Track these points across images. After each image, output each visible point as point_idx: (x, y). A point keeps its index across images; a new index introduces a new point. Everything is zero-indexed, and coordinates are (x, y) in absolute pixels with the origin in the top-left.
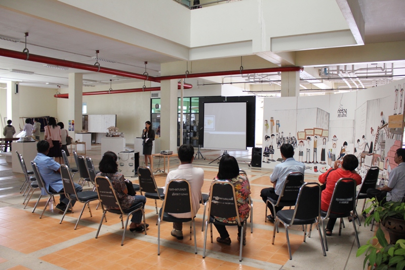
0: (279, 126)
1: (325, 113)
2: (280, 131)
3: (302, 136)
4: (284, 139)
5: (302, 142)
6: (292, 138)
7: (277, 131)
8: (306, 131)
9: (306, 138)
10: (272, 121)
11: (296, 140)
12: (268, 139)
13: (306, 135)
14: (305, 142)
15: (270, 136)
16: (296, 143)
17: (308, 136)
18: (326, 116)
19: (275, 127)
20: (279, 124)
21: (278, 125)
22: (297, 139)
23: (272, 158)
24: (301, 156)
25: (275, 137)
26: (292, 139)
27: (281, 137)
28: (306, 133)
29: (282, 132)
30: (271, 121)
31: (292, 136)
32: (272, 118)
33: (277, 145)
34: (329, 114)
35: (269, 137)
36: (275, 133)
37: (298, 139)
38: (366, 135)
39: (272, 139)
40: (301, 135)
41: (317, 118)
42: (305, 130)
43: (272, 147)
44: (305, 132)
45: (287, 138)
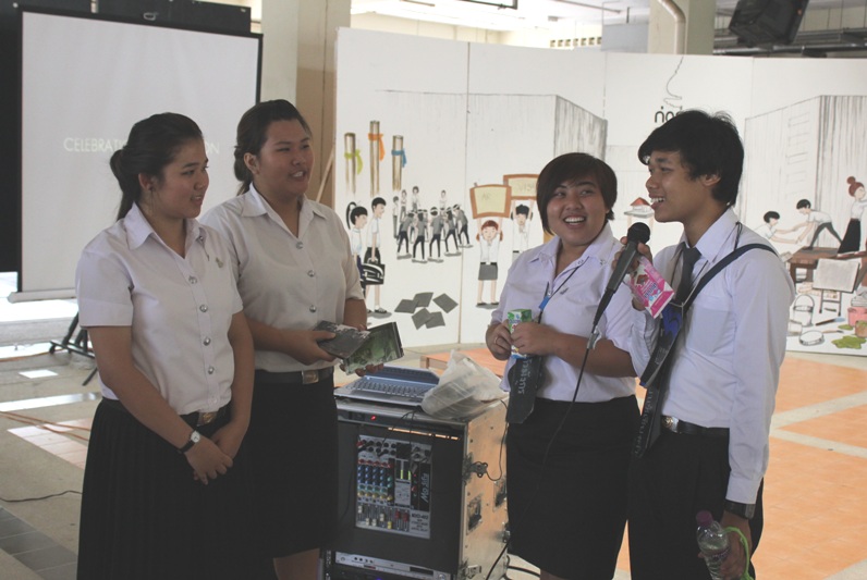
0: (403, 161)
1: (588, 120)
2: (407, 185)
3: (494, 202)
4: (421, 217)
5: (491, 224)
6: (449, 213)
7: (396, 183)
8: (511, 181)
9: (513, 210)
10: (375, 137)
11: (465, 220)
12: (360, 219)
13: (509, 198)
14: (507, 225)
15: (368, 207)
16: (465, 229)
17: (518, 203)
18: (592, 128)
19: (386, 163)
20: (402, 153)
21: (400, 154)
22: (469, 214)
23: (377, 301)
24: (488, 283)
25: (390, 209)
26: (450, 216)
27: (409, 208)
28: (509, 189)
29: (416, 188)
30: (371, 137)
31: (450, 204)
32: (375, 124)
33: (395, 242)
34: (604, 123)
35: (361, 211)
36: (386, 192)
37: (476, 216)
38: (818, 198)
39: (377, 217)
40: (485, 197)
41: (556, 134)
42: (506, 178)
43: (378, 254)
44: (506, 185)
45: (434, 214)
